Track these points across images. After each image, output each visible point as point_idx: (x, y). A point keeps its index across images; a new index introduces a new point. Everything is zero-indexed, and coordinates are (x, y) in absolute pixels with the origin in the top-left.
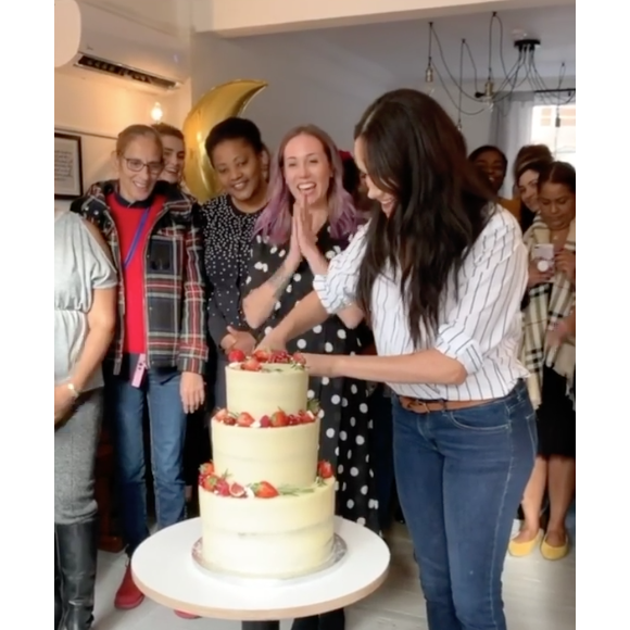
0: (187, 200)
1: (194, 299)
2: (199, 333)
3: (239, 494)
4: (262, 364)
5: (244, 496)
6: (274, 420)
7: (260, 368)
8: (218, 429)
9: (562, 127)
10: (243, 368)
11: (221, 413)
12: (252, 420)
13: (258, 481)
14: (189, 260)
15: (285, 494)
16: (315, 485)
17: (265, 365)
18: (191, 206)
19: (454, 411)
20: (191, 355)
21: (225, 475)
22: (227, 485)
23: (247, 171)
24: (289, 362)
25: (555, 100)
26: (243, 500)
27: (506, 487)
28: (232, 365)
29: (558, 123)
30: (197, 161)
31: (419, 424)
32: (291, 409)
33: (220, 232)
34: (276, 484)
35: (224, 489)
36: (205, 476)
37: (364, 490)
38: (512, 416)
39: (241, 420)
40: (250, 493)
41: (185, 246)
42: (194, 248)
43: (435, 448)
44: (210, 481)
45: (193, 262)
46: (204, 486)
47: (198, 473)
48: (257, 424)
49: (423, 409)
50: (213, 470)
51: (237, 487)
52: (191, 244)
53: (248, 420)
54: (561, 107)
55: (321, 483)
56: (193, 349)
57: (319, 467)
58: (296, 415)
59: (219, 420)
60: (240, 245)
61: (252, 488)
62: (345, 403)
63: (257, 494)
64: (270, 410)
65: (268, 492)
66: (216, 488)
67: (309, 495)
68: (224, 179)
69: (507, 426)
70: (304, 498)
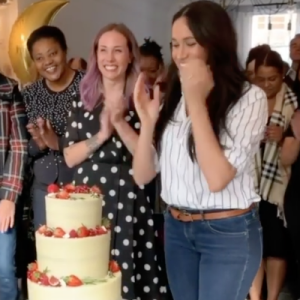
0: (10, 83)
1: (17, 151)
2: (18, 175)
3: (56, 284)
4: (70, 194)
5: (59, 285)
6: (79, 233)
7: (69, 197)
8: (41, 240)
9: (273, 30)
10: (57, 197)
11: (42, 228)
12: (64, 233)
13: (69, 275)
14: (13, 125)
15: (87, 283)
16: (107, 278)
17: (73, 195)
18: (12, 88)
19: (210, 220)
20: (11, 190)
21: (46, 271)
22: (47, 277)
23: (57, 58)
24: (89, 192)
25: (268, 11)
26: (58, 288)
27: (243, 275)
28: (50, 195)
29: (270, 27)
30: (21, 54)
31: (185, 229)
32: (91, 225)
33: (40, 107)
34: (81, 277)
35: (45, 281)
36: (32, 272)
37: (156, 280)
38: (249, 227)
39: (56, 233)
40: (63, 283)
41: (9, 115)
42: (16, 116)
43: (194, 248)
44: (36, 275)
45: (16, 126)
46: (31, 278)
47: (27, 270)
48: (67, 236)
49: (189, 218)
50: (37, 267)
51: (54, 279)
52: (14, 114)
53: (61, 233)
54: (272, 16)
55: (112, 276)
56: (13, 185)
57: (110, 265)
58: (94, 229)
59: (41, 233)
60: (54, 115)
61: (65, 280)
62: (136, 220)
63: (68, 284)
64: (76, 226)
65: (75, 282)
66: (39, 280)
67: (104, 284)
68: (39, 65)
69: (246, 233)
70: (100, 286)
